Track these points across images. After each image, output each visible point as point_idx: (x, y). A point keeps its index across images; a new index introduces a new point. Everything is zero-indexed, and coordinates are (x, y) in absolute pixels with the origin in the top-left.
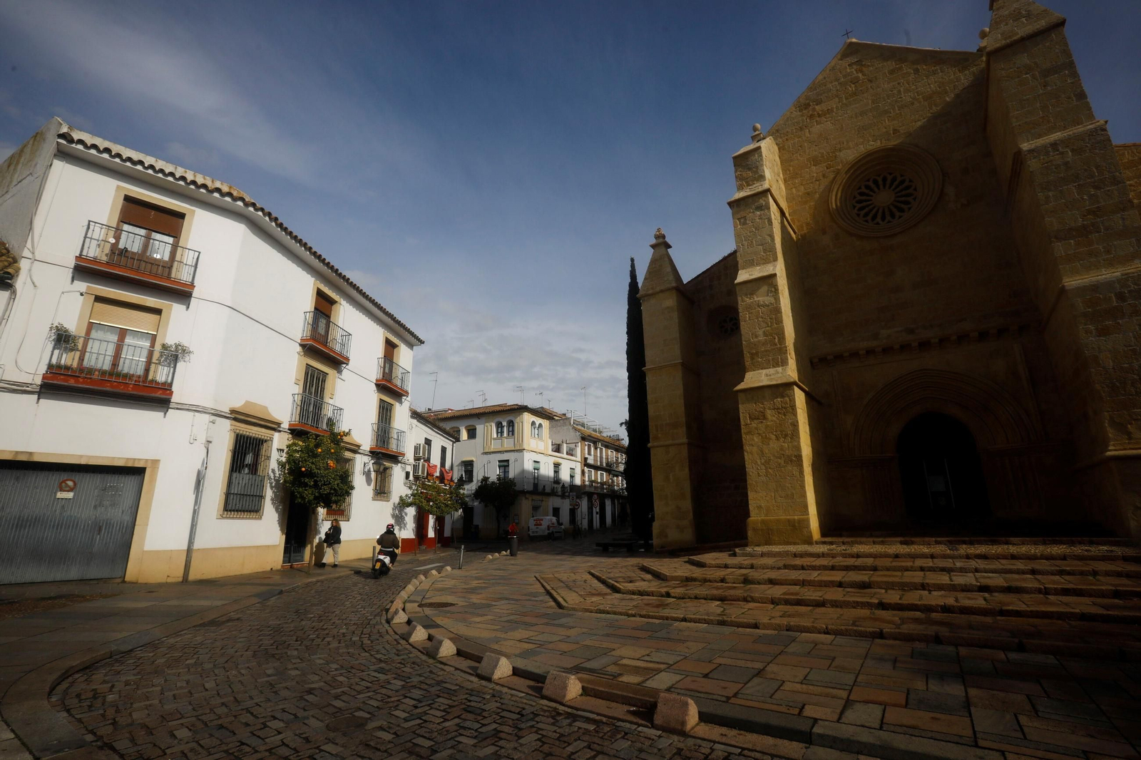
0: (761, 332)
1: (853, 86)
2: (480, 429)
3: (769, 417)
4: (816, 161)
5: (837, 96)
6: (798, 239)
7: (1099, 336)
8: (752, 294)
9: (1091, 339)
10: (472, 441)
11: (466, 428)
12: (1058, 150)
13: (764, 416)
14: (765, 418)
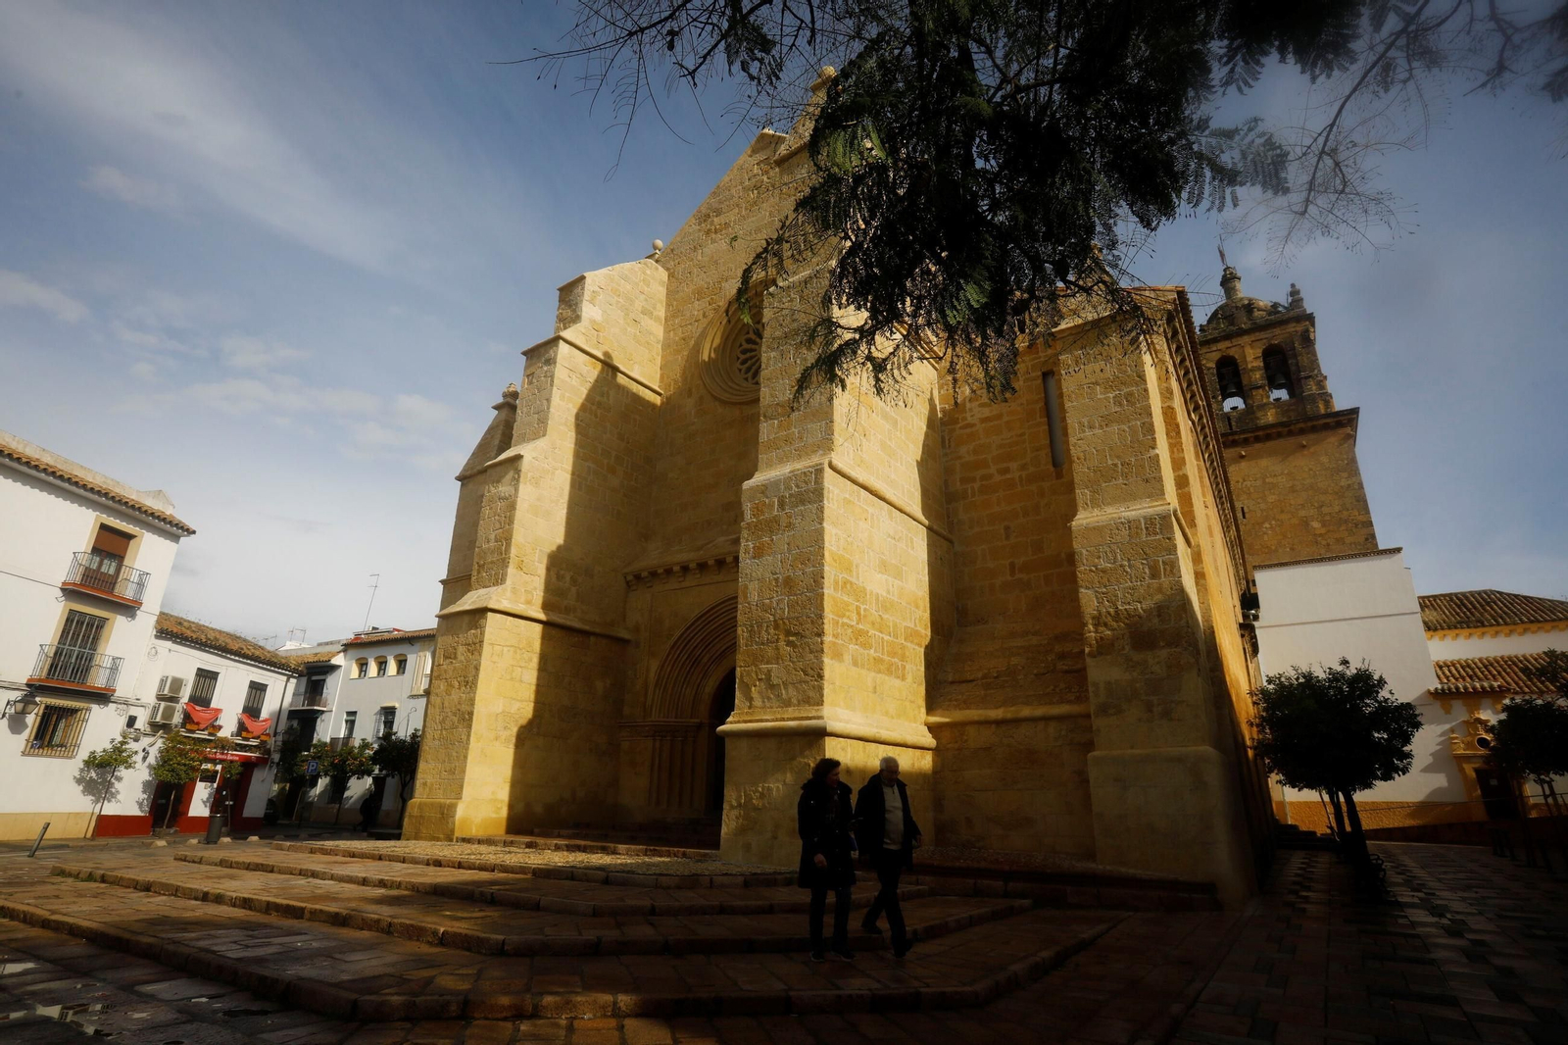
0: (492, 537)
1: (755, 192)
2: (411, 659)
3: (461, 657)
4: (699, 294)
5: (737, 206)
6: (662, 403)
7: (754, 558)
8: (498, 482)
9: (748, 561)
10: (400, 677)
11: (395, 657)
12: (789, 296)
13: (455, 654)
14: (455, 658)
